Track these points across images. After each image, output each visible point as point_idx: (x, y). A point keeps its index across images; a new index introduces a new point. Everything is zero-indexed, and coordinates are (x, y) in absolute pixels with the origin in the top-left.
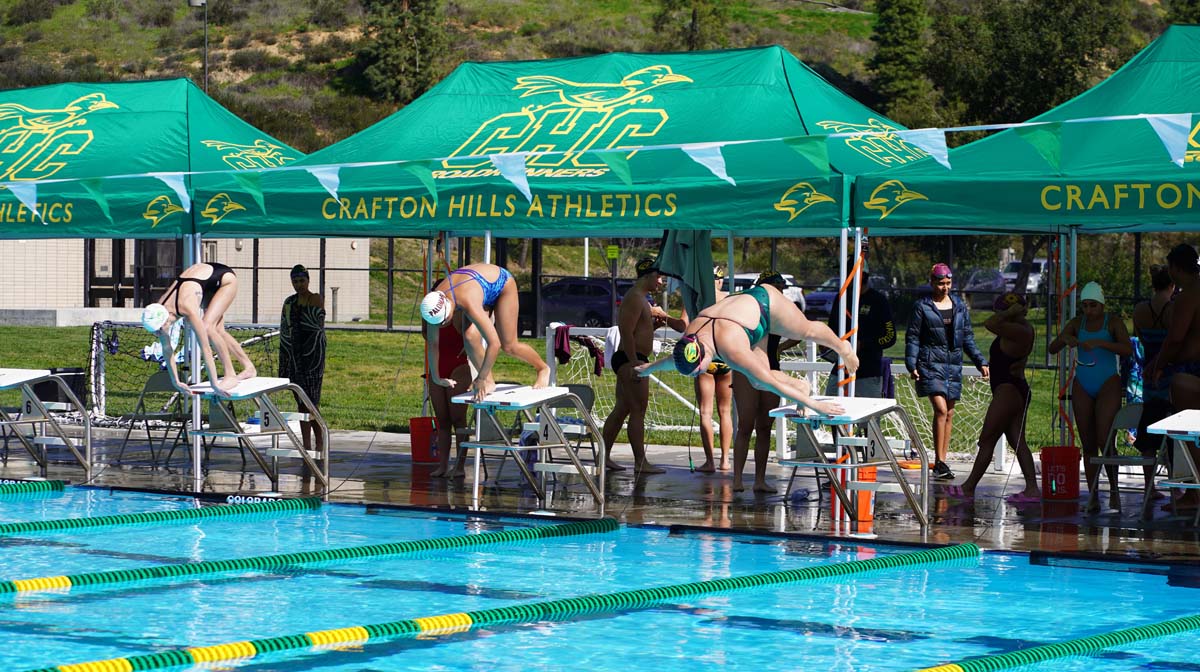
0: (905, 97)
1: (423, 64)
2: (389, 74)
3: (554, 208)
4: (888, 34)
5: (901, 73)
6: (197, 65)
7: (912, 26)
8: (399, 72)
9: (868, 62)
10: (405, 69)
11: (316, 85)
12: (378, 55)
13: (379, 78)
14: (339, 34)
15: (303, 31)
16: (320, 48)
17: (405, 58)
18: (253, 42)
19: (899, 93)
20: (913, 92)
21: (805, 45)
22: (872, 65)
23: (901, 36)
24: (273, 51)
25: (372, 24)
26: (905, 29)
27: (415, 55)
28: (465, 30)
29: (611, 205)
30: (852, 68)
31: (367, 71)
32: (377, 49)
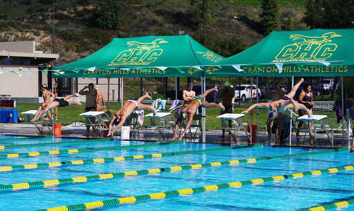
0: (272, 26)
1: (116, 17)
2: (105, 20)
3: (312, 70)
4: (267, 6)
5: (271, 18)
6: (41, 18)
7: (275, 3)
8: (108, 20)
9: (260, 15)
10: (110, 18)
11: (80, 24)
12: (101, 14)
13: (101, 22)
14: (87, 7)
15: (75, 6)
16: (81, 12)
17: (110, 15)
18: (58, 10)
19: (270, 25)
20: (275, 25)
21: (239, 10)
22: (261, 16)
23: (271, 6)
24: (65, 13)
25: (98, 4)
26: (273, 4)
27: (113, 14)
28: (127, 6)
29: (328, 69)
30: (254, 17)
31: (97, 19)
32: (100, 12)
